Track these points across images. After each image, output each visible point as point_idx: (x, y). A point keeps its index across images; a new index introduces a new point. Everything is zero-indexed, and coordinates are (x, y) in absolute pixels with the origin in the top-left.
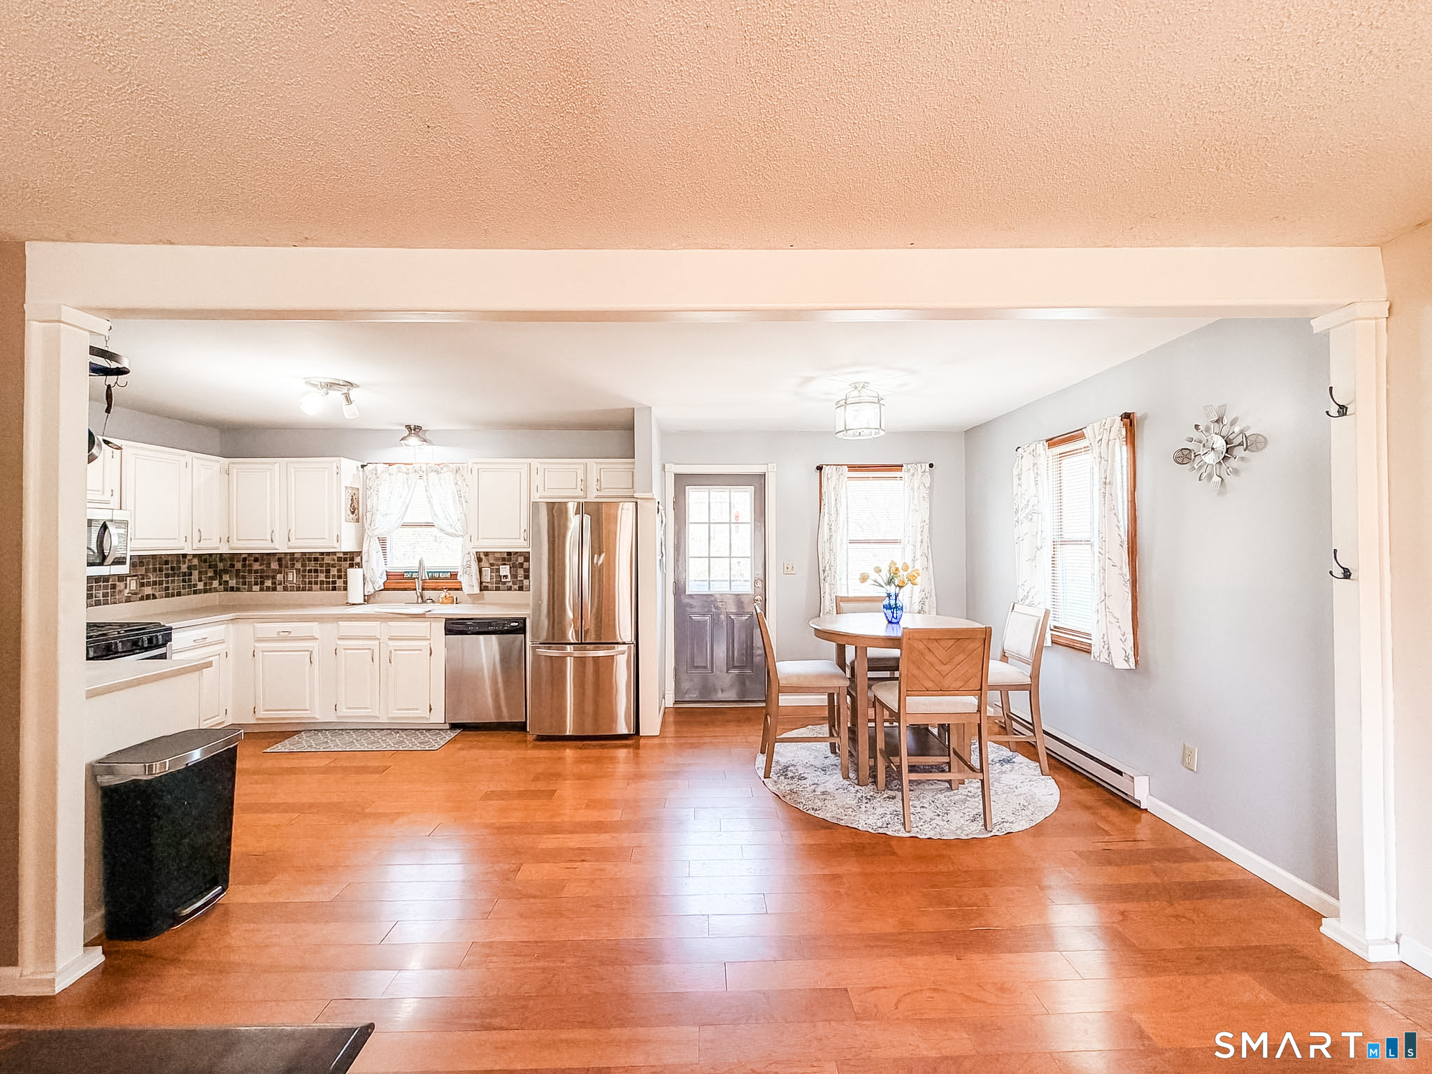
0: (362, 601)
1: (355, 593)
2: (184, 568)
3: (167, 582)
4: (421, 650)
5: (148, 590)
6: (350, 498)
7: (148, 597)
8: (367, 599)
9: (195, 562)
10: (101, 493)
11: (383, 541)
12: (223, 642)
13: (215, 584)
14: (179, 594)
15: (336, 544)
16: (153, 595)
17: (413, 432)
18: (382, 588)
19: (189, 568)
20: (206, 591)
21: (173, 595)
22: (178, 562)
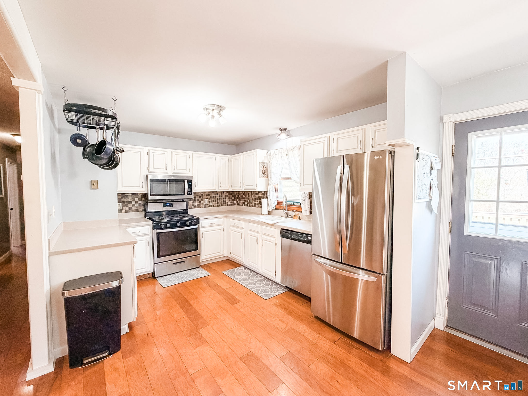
0: (267, 213)
1: (264, 210)
2: (224, 197)
3: (218, 201)
4: (272, 242)
5: (211, 204)
6: (262, 167)
7: (211, 206)
8: (269, 213)
9: (227, 194)
10: (186, 170)
11: (276, 186)
12: (222, 225)
13: (235, 202)
14: (222, 205)
15: (255, 188)
16: (213, 205)
17: (282, 131)
18: (275, 208)
19: (225, 196)
20: (231, 205)
21: (220, 206)
22: (222, 194)
